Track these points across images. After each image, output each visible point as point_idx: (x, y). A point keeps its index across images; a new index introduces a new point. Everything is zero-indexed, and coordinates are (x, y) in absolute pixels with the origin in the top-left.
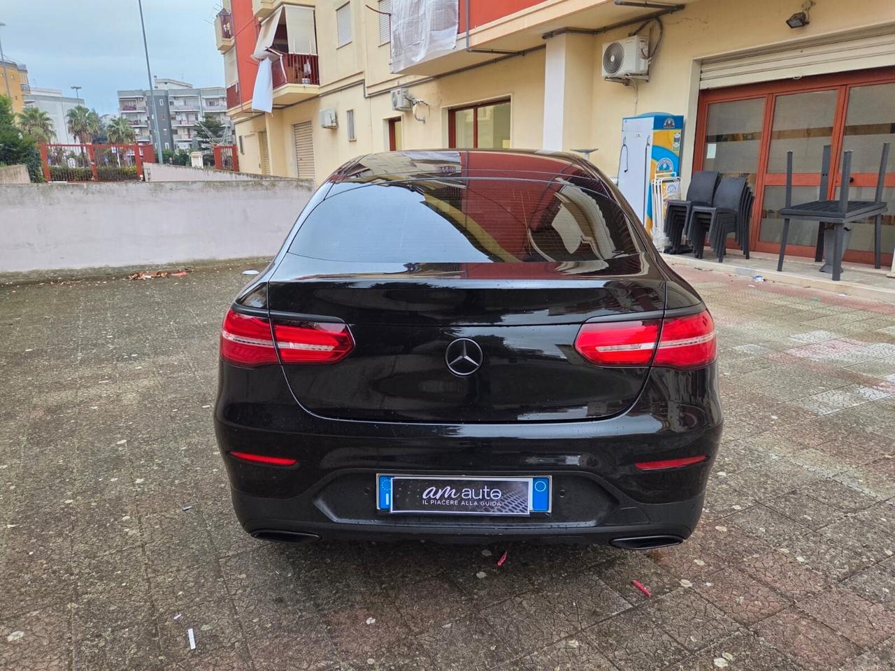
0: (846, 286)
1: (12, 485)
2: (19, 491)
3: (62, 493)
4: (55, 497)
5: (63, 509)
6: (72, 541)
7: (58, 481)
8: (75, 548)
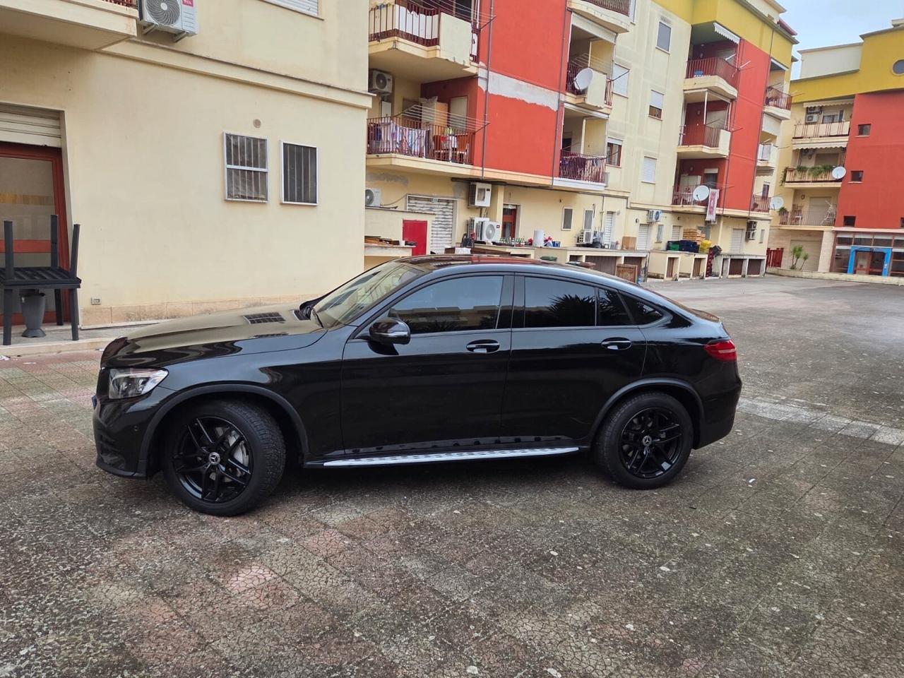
0: (97, 342)
1: (779, 586)
2: (777, 578)
3: (749, 557)
4: (756, 557)
5: (758, 548)
6: (767, 530)
7: (744, 568)
8: (768, 527)
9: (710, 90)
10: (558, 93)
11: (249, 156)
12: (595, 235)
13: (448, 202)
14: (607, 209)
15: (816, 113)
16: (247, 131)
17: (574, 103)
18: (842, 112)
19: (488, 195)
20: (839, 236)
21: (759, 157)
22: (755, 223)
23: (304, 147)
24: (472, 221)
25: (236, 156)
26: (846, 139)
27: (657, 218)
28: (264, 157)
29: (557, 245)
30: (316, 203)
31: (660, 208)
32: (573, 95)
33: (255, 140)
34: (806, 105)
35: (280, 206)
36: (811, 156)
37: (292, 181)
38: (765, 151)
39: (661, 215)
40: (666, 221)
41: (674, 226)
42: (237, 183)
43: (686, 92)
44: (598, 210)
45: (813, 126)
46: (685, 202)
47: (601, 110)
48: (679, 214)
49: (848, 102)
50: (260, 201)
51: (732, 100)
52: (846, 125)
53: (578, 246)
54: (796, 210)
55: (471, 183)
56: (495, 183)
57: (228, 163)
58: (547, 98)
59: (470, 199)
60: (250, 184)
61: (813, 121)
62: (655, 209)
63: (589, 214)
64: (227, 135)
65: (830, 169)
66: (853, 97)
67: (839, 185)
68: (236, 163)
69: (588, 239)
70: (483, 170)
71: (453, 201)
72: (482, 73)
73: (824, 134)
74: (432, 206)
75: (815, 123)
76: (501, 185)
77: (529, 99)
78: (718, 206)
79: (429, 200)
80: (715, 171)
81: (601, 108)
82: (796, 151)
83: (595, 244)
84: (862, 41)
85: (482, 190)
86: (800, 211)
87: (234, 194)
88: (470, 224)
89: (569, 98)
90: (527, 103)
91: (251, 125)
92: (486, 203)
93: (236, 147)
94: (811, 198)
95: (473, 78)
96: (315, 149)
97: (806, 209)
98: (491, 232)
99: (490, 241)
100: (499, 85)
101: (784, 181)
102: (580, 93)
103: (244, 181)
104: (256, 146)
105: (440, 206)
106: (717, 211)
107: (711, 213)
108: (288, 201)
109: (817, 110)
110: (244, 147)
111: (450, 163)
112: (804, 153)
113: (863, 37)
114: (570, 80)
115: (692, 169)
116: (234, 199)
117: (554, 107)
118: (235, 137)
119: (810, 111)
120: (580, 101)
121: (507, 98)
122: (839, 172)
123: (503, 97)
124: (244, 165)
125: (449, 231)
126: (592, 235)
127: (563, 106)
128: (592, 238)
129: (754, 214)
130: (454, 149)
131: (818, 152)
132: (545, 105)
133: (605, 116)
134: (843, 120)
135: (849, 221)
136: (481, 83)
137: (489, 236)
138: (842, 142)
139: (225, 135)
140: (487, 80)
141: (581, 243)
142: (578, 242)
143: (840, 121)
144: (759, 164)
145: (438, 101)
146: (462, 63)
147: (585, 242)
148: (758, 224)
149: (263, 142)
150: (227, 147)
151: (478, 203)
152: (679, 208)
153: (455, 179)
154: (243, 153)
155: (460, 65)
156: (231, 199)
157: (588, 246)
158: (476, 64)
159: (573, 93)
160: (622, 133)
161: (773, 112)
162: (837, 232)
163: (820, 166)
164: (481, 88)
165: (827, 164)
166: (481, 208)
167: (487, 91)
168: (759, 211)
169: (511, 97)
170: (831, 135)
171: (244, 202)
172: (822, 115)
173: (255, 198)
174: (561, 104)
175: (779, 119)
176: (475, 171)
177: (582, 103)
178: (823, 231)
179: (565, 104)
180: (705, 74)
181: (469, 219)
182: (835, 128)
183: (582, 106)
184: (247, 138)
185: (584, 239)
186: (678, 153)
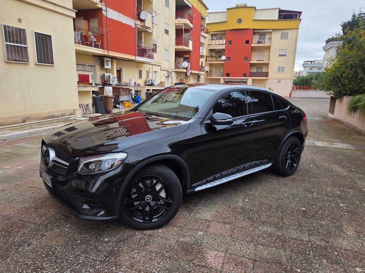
9: (185, 24)
10: (134, 20)
11: (17, 38)
12: (151, 81)
13: (92, 66)
14: (154, 70)
15: (214, 36)
16: (14, 24)
17: (141, 25)
18: (222, 36)
19: (110, 63)
20: (225, 80)
21: (200, 52)
22: (200, 76)
23: (45, 35)
24: (104, 75)
25: (10, 37)
26: (225, 46)
27: (171, 74)
28: (25, 39)
29: (139, 85)
30: (53, 64)
31: (171, 70)
32: (140, 22)
33: (20, 29)
34: (211, 33)
35: (35, 65)
36: (214, 51)
37: (41, 52)
38: (202, 49)
39: (172, 73)
40: (174, 75)
41: (176, 77)
42: (11, 52)
43: (176, 24)
44: (151, 70)
45: (214, 41)
46: (179, 68)
47: (150, 29)
48: (178, 73)
49: (224, 32)
50: (25, 63)
51: (191, 29)
52: (225, 41)
53: (145, 85)
54: (211, 71)
55: (102, 58)
56: (113, 58)
57: (6, 41)
58: (130, 22)
59: (102, 65)
60: (18, 53)
61: (214, 39)
62: (170, 70)
63: (148, 72)
64: (4, 26)
65: (220, 57)
66: (225, 31)
67: (224, 62)
68: (10, 42)
69: (149, 83)
70: (108, 52)
71: (94, 66)
72: (104, 8)
73: (218, 44)
74: (85, 68)
75: (214, 40)
76: (115, 59)
77: (124, 22)
78: (190, 70)
79: (83, 65)
80: (188, 56)
81: (151, 28)
82: (209, 50)
83: (152, 85)
84: (227, 11)
85: (107, 61)
86: (212, 71)
87: (10, 59)
88: (103, 77)
89: (139, 23)
90: (123, 23)
91: (16, 21)
92: (109, 67)
93: (9, 32)
94: (215, 67)
95: (100, 10)
96: (51, 36)
97: (214, 71)
98: (113, 80)
99: (114, 84)
100: (112, 14)
101: (206, 60)
102: (142, 21)
103: (15, 51)
104: (20, 33)
105: (89, 68)
106: (190, 71)
107: (189, 72)
108: (39, 63)
109: (214, 35)
110: (14, 32)
111: (93, 48)
112: (211, 50)
113: (227, 9)
114: (139, 15)
115: (179, 55)
116: (11, 62)
117: (134, 26)
118: (9, 27)
119: (212, 35)
120: (143, 24)
121: (115, 20)
122: (224, 58)
123: (113, 20)
124: (15, 43)
125: (94, 80)
126: (150, 81)
127: (137, 26)
128: (150, 82)
129: (201, 73)
130: (95, 42)
131: (216, 50)
132: (130, 25)
133: (152, 32)
134: (223, 39)
135: (228, 75)
136: (104, 13)
137: (113, 82)
138: (223, 47)
139: (3, 26)
140: (106, 11)
141: (146, 84)
142: (145, 84)
143: (222, 39)
144: (201, 54)
145: (83, 19)
146: (96, 2)
147: (148, 84)
148: (201, 76)
149: (24, 31)
150: (5, 32)
151: (106, 67)
152: (177, 70)
153: (95, 56)
154: (13, 36)
155: (95, 3)
156: (9, 62)
157: (149, 85)
158: (101, 3)
159: (140, 21)
160: (156, 39)
161: (203, 35)
162: (224, 79)
163: (217, 55)
164: (104, 15)
165: (220, 54)
166: (107, 69)
167: (107, 16)
168: (201, 71)
169: (117, 20)
170: (220, 44)
171: (16, 63)
172: (216, 37)
173: (22, 61)
174: (136, 25)
175: (205, 37)
176: (105, 52)
177: (144, 25)
178: (220, 79)
179: (137, 25)
180: (181, 18)
181: (102, 74)
182: (221, 42)
183: (144, 26)
184: (16, 28)
185: (148, 83)
186: (175, 48)
